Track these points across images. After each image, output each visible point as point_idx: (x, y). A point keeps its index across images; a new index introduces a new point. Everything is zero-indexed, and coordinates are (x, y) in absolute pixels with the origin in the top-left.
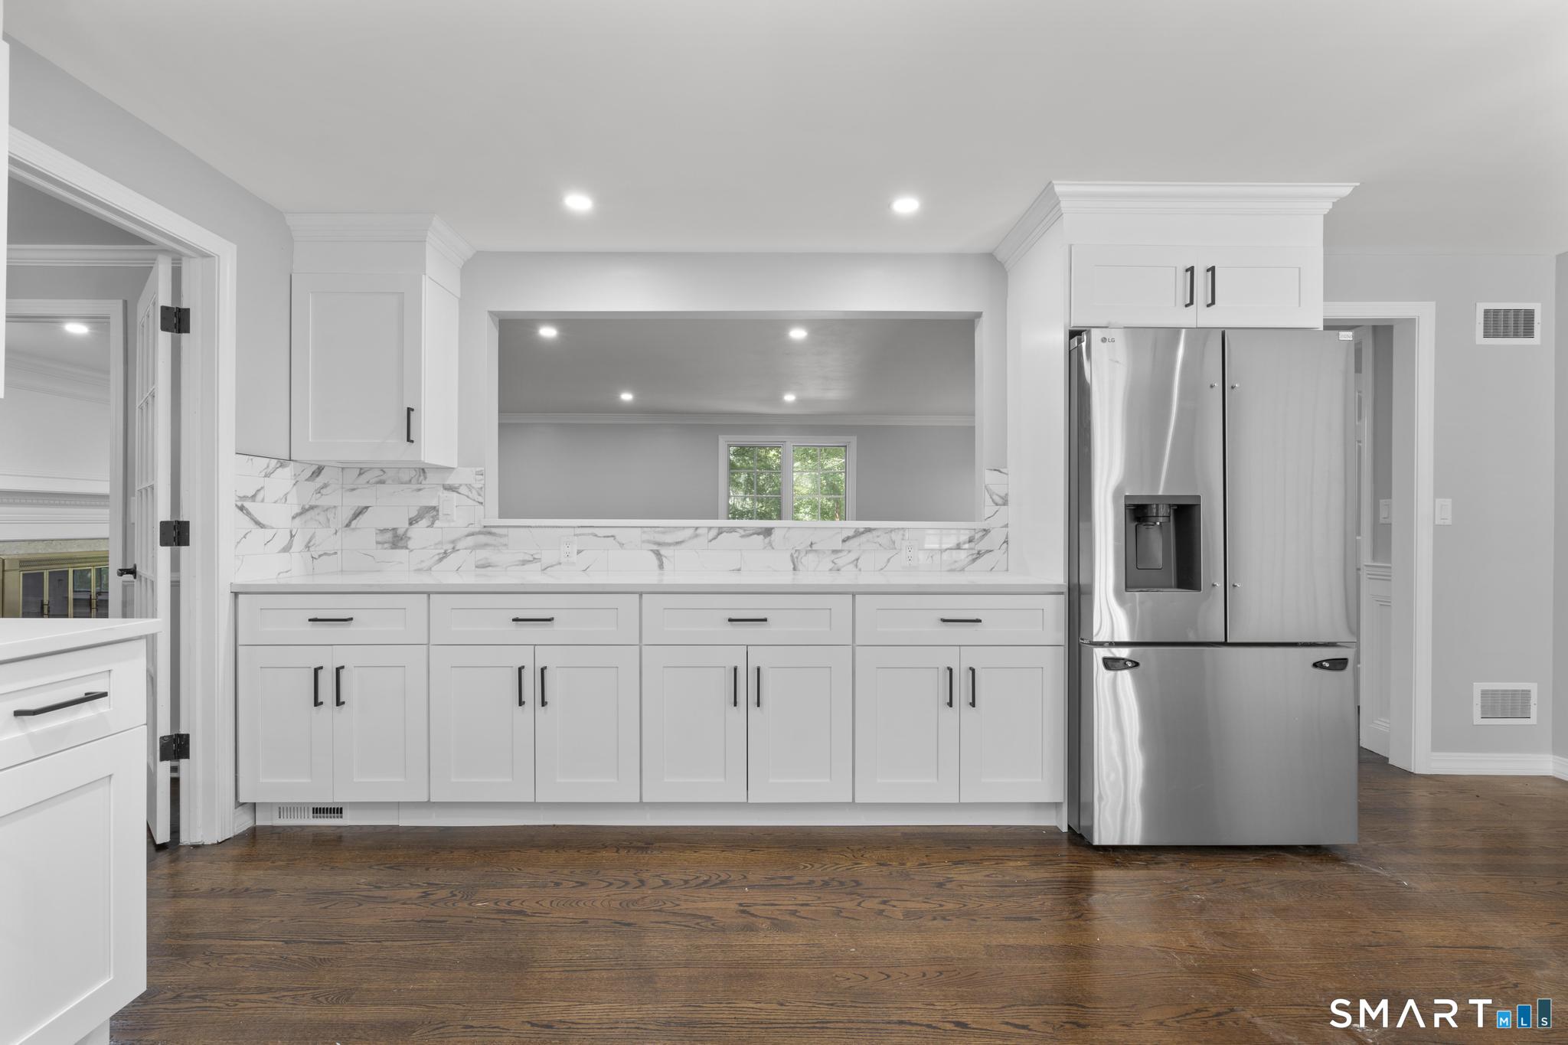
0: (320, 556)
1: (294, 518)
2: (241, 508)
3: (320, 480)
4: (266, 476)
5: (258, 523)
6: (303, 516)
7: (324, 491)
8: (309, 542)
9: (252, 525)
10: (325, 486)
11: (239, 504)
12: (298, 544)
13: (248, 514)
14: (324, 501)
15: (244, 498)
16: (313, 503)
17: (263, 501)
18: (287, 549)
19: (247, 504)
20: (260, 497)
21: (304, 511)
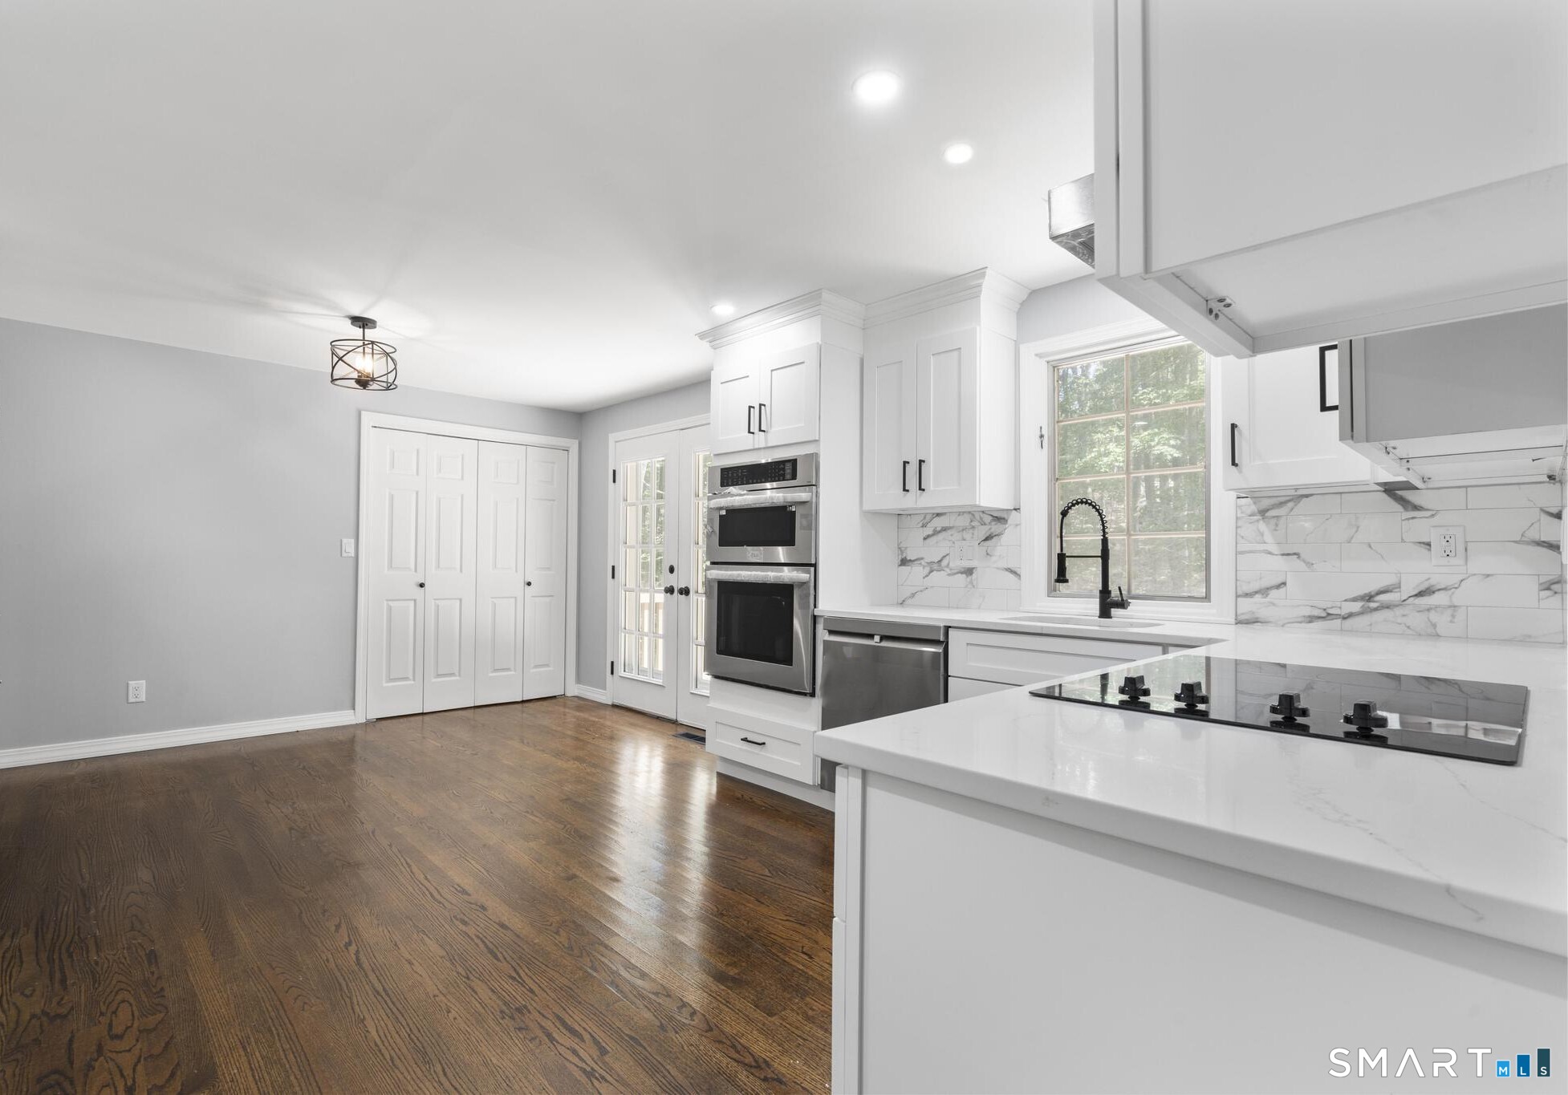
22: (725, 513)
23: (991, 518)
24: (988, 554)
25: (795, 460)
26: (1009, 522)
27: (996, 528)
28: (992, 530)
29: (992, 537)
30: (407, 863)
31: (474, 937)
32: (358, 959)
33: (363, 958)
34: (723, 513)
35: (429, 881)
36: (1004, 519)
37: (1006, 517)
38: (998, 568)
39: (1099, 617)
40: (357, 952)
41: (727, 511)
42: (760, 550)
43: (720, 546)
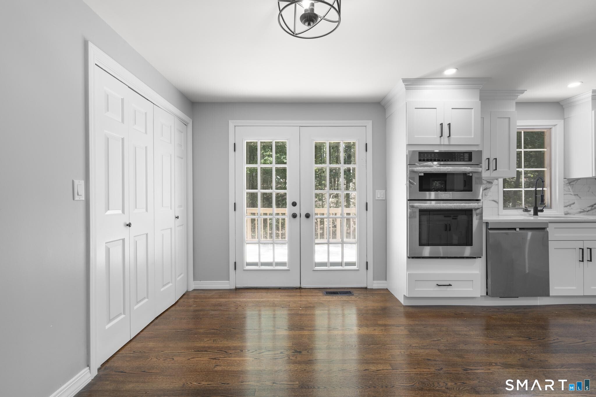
22: (423, 175)
23: (486, 182)
24: (485, 195)
25: (471, 153)
26: (493, 184)
27: (488, 186)
28: (487, 186)
29: (487, 189)
34: (422, 174)
36: (491, 182)
37: (492, 182)
38: (489, 200)
39: (533, 215)
41: (424, 174)
42: (450, 193)
43: (419, 191)
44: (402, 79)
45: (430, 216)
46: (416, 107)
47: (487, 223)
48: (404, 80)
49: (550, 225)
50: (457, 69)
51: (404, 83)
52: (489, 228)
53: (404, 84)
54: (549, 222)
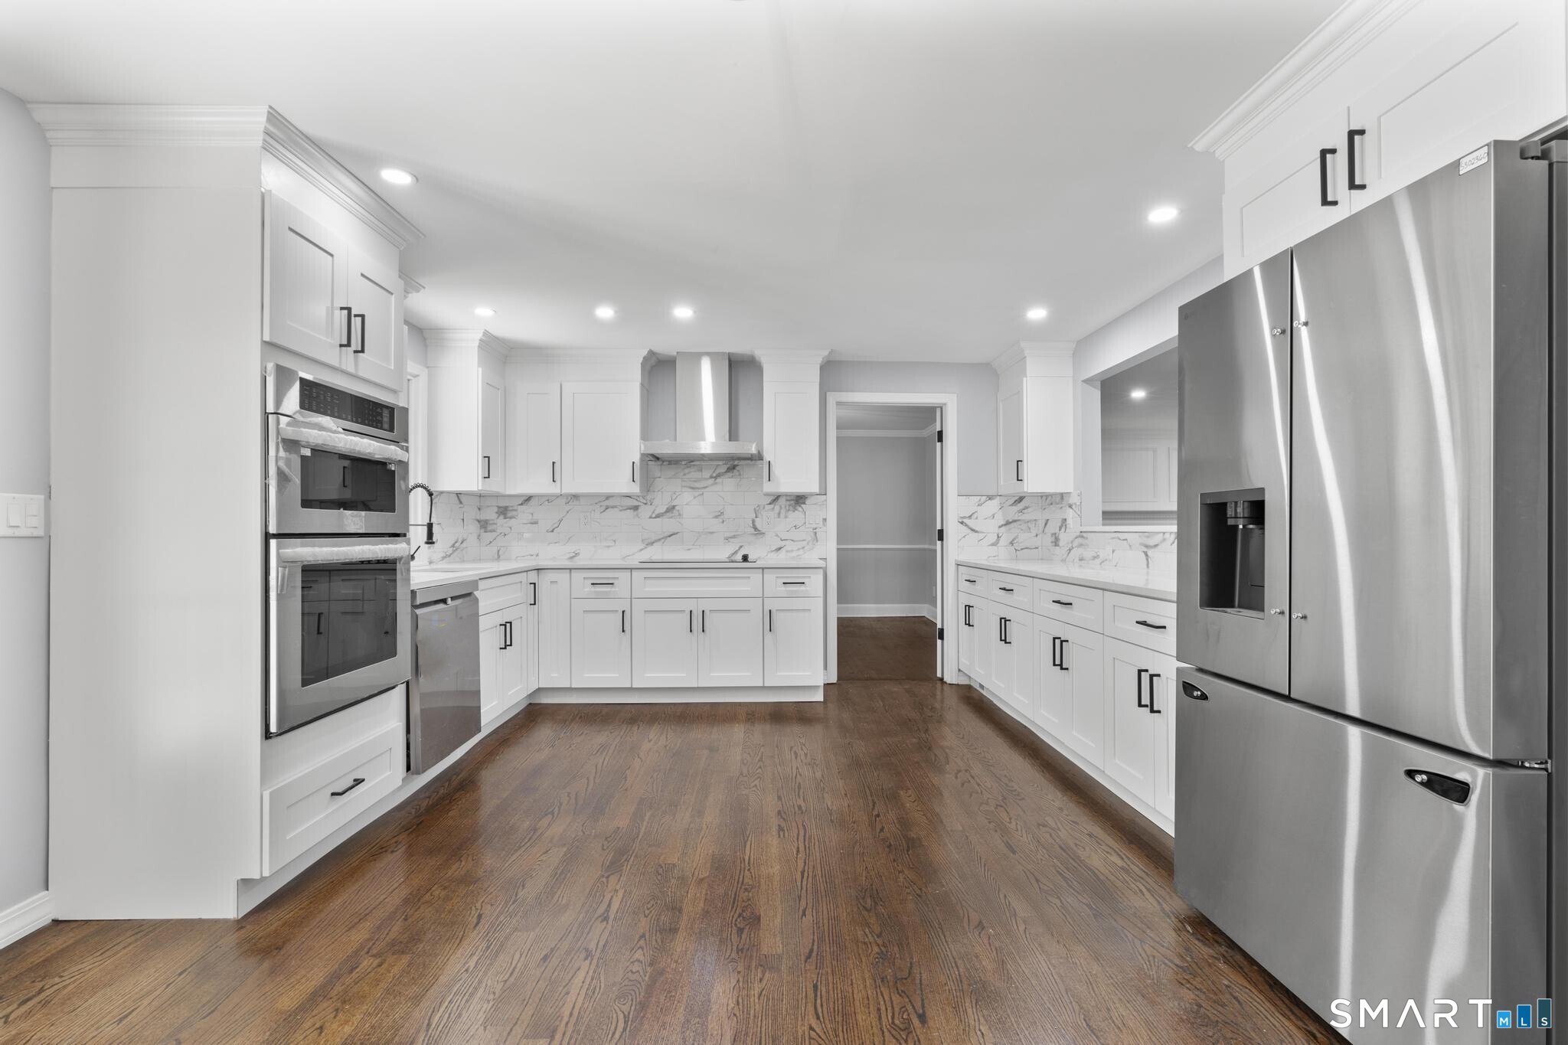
0: (1022, 549)
1: (1000, 527)
2: (962, 523)
3: (1021, 505)
4: (979, 505)
5: (973, 530)
6: (1008, 526)
7: (1025, 511)
8: (1013, 540)
9: (969, 531)
10: (1026, 508)
11: (960, 521)
12: (1003, 541)
13: (966, 525)
14: (1026, 517)
15: (964, 517)
16: (1016, 518)
17: (977, 518)
18: (994, 544)
19: (965, 521)
20: (975, 516)
21: (1008, 523)
22: (310, 455)
25: (393, 409)
30: (803, 877)
31: (801, 797)
32: (874, 805)
33: (871, 805)
34: (309, 453)
35: (798, 848)
40: (873, 809)
41: (312, 451)
42: (360, 516)
43: (303, 507)
44: (270, 107)
45: (331, 584)
46: (291, 227)
47: (413, 593)
48: (274, 117)
49: (482, 585)
50: (417, 179)
51: (268, 126)
52: (418, 603)
53: (266, 127)
54: (480, 579)
